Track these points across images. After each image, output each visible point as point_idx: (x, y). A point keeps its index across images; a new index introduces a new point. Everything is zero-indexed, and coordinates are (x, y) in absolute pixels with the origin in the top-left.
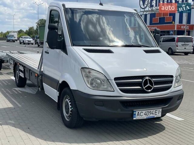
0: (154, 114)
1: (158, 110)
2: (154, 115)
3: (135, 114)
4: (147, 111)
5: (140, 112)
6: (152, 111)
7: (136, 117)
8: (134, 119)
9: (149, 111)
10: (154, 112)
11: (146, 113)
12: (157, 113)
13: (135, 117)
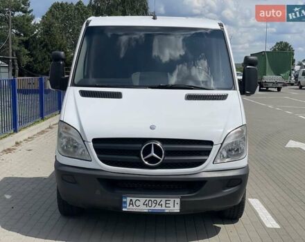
0: (164, 205)
1: (172, 200)
2: (164, 208)
3: (125, 202)
4: (148, 199)
5: (134, 199)
6: (159, 200)
7: (128, 208)
8: (124, 210)
9: (153, 199)
10: (163, 203)
11: (147, 202)
12: (171, 205)
13: (126, 207)
